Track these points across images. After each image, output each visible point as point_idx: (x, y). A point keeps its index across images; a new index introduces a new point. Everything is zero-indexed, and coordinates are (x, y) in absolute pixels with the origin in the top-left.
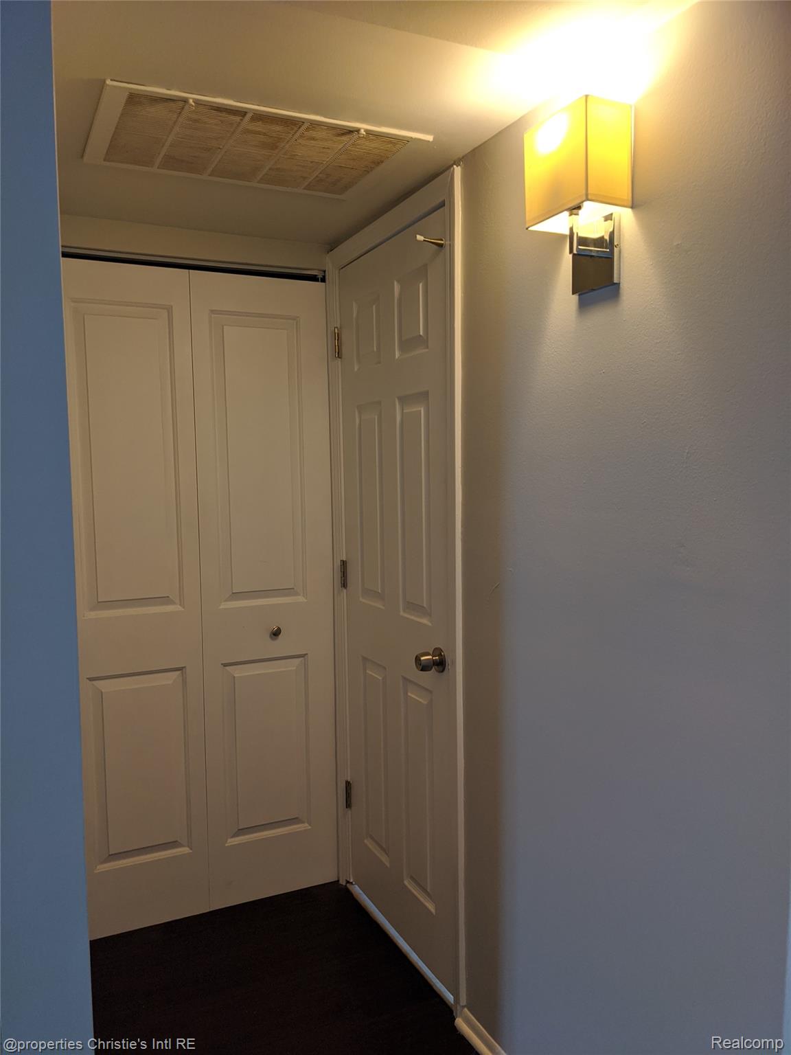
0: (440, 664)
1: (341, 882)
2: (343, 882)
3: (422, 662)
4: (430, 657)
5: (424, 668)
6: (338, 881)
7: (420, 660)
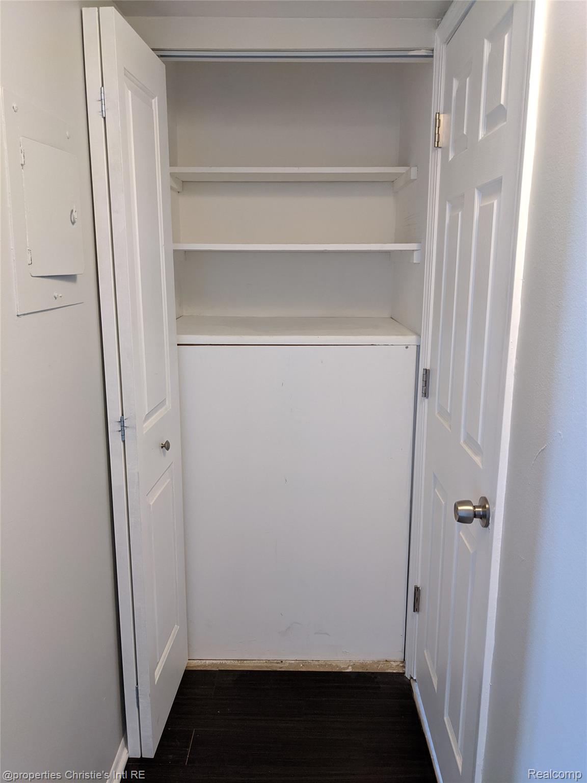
0: (485, 517)
1: (406, 675)
2: (407, 675)
3: (459, 512)
4: (471, 508)
5: (462, 520)
6: (404, 673)
7: (458, 509)
